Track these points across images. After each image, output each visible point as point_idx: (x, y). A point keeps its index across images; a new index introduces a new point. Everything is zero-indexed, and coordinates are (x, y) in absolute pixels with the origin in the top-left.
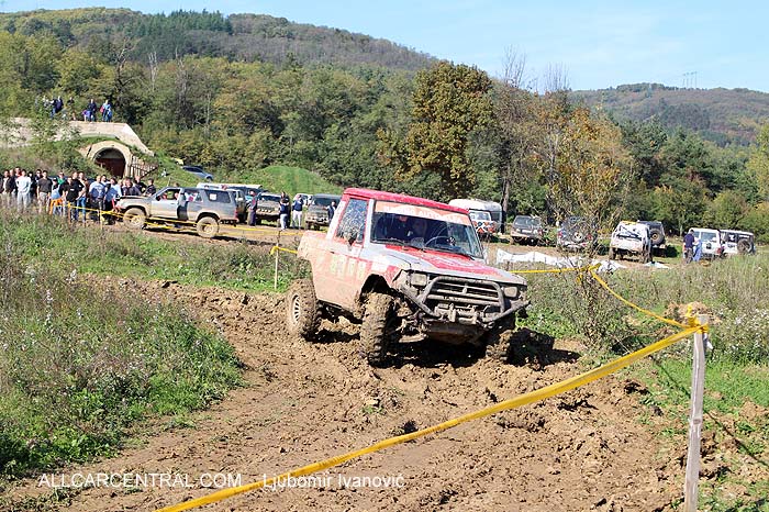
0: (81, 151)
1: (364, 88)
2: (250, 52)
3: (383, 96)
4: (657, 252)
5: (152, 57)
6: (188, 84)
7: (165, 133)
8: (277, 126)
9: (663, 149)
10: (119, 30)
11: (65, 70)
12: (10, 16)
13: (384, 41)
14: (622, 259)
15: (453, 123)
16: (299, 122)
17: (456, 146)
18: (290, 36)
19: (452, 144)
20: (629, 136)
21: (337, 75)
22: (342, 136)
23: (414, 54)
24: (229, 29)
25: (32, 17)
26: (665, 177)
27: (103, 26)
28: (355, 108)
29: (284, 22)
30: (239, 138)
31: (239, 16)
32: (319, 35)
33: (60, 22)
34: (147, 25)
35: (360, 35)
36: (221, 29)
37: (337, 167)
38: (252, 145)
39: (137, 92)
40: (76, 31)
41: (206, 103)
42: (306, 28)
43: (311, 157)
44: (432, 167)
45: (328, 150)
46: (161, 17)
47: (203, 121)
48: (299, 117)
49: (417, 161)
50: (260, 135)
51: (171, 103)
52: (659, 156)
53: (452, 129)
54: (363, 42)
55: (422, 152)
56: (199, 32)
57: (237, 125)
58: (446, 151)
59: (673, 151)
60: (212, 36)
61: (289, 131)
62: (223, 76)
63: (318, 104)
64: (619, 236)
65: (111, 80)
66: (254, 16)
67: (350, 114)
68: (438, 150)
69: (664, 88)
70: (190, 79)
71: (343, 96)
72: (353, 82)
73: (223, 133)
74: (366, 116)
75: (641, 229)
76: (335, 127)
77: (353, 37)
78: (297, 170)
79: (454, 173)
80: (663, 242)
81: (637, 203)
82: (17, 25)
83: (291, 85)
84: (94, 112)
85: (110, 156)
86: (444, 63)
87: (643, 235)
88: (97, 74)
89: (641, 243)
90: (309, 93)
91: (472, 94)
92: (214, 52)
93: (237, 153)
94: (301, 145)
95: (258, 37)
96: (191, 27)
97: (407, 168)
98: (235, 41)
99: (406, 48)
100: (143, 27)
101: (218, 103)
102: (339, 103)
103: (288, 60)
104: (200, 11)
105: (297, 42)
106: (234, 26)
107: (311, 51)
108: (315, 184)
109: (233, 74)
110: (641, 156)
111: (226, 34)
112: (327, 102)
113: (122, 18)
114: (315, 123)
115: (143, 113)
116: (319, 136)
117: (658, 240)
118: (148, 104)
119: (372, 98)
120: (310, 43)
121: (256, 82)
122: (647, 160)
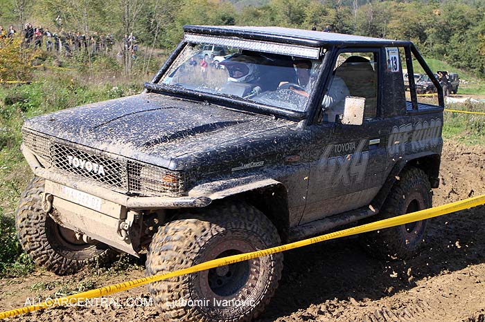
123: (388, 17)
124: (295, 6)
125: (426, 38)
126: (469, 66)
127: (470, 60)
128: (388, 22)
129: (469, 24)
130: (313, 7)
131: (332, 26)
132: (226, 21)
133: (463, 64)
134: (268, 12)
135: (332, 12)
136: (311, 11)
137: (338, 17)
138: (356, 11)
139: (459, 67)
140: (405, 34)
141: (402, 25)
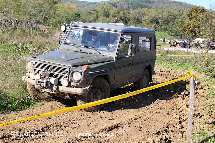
1: (178, 13)
3: (182, 15)
5: (131, 9)
6: (138, 14)
8: (158, 23)
10: (126, 4)
11: (112, 12)
12: (104, 2)
13: (185, 3)
16: (163, 22)
17: (197, 25)
18: (163, 3)
19: (196, 25)
21: (172, 11)
22: (173, 25)
24: (150, 2)
25: (109, 2)
27: (123, 3)
30: (149, 26)
32: (170, 2)
33: (114, 2)
34: (132, 2)
35: (180, 2)
36: (148, 2)
37: (171, 32)
39: (127, 16)
40: (117, 4)
41: (142, 18)
43: (165, 30)
44: (191, 31)
45: (169, 28)
47: (141, 22)
48: (163, 21)
49: (188, 30)
50: (154, 25)
51: (134, 19)
54: (181, 3)
55: (189, 27)
56: (143, 3)
57: (148, 23)
58: (195, 27)
60: (146, 4)
61: (160, 24)
62: (146, 12)
63: (167, 17)
65: (122, 14)
70: (139, 13)
71: (173, 15)
72: (176, 12)
73: (146, 25)
74: (178, 20)
76: (171, 23)
77: (178, 2)
78: (162, 33)
82: (105, 4)
83: (161, 14)
84: (117, 21)
86: (195, 6)
88: (119, 13)
90: (165, 15)
91: (201, 13)
94: (163, 27)
95: (156, 4)
96: (142, 2)
97: (185, 31)
98: (151, 5)
101: (145, 18)
103: (161, 8)
105: (165, 4)
106: (151, 2)
107: (168, 6)
108: (166, 36)
109: (148, 12)
111: (149, 3)
112: (169, 17)
113: (127, 1)
114: (166, 22)
115: (128, 21)
116: (167, 25)
118: (129, 19)
119: (180, 15)
120: (168, 4)
123: (144, 15)
124: (106, 10)
125: (159, 24)
126: (176, 35)
127: (176, 32)
128: (144, 17)
129: (176, 18)
130: (113, 10)
131: (122, 18)
132: (77, 15)
133: (174, 34)
134: (95, 12)
135: (121, 12)
136: (113, 12)
137: (124, 14)
138: (132, 12)
139: (172, 35)
140: (151, 22)
141: (149, 18)
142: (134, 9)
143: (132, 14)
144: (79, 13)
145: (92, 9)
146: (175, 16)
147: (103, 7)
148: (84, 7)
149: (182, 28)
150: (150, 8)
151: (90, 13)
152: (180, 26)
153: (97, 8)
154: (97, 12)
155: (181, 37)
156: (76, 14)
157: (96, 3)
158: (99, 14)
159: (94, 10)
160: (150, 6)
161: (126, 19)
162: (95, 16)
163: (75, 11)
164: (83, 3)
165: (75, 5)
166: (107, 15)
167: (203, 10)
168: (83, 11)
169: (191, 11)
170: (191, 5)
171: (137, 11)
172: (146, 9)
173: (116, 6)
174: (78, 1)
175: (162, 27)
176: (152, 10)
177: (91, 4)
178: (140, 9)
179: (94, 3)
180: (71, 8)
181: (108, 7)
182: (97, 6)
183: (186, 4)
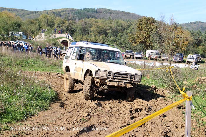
0: (58, 41)
1: (127, 24)
2: (101, 17)
3: (131, 26)
4: (199, 62)
5: (77, 19)
6: (85, 25)
7: (80, 36)
8: (106, 34)
9: (201, 37)
11: (56, 23)
13: (133, 13)
14: (189, 64)
15: (147, 31)
18: (111, 13)
19: (147, 36)
20: (192, 34)
21: (120, 21)
22: (122, 36)
23: (140, 16)
25: (52, 11)
26: (202, 43)
27: (68, 12)
28: (124, 29)
29: (109, 10)
30: (97, 37)
31: (99, 9)
32: (118, 13)
33: (58, 12)
34: (78, 12)
36: (95, 12)
37: (121, 43)
38: (100, 38)
39: (73, 27)
40: (62, 14)
41: (89, 29)
42: (115, 11)
43: (114, 41)
44: (142, 42)
46: (81, 10)
47: (88, 33)
48: (111, 31)
49: (139, 41)
50: (102, 36)
51: (81, 29)
52: (200, 38)
53: (147, 33)
54: (128, 14)
55: (139, 39)
56: (90, 13)
57: (96, 34)
58: (145, 38)
59: (203, 37)
60: (93, 14)
61: (109, 35)
62: (93, 22)
63: (116, 28)
64: (189, 58)
65: (67, 24)
66: (102, 9)
67: (123, 30)
68: (143, 38)
69: (202, 23)
70: (86, 23)
71: (122, 26)
72: (124, 23)
73: (93, 36)
74: (127, 31)
75: (195, 56)
76: (120, 34)
77: (126, 13)
79: (147, 44)
80: (200, 59)
81: (195, 50)
83: (109, 24)
85: (65, 42)
87: (195, 58)
88: (64, 23)
89: (194, 60)
90: (113, 26)
91: (151, 24)
92: (93, 17)
93: (96, 41)
95: (103, 14)
97: (136, 43)
98: (98, 15)
99: (138, 15)
100: (77, 12)
101: (92, 29)
102: (121, 28)
104: (90, 8)
106: (98, 11)
109: (96, 22)
110: (195, 39)
112: (118, 28)
113: (72, 10)
114: (115, 33)
115: (75, 32)
116: (116, 36)
117: (199, 59)
118: (76, 30)
119: (129, 26)
120: (115, 14)
121: (101, 23)
122: (197, 40)
142: (80, 19)
143: (78, 24)
144: (19, 22)
145: (33, 19)
146: (124, 27)
147: (47, 16)
148: (24, 16)
149: (132, 39)
150: (97, 18)
151: (32, 23)
152: (130, 37)
153: (40, 18)
154: (40, 22)
155: (131, 49)
156: (15, 24)
157: (38, 12)
158: (42, 24)
159: (36, 20)
160: (96, 16)
161: (72, 30)
162: (37, 26)
163: (15, 20)
164: (23, 12)
165: (14, 14)
166: (51, 25)
167: (153, 21)
168: (24, 21)
169: (141, 22)
170: (139, 16)
171: (83, 21)
172: (93, 19)
173: (61, 16)
174: (17, 9)
175: (111, 38)
176: (99, 20)
177: (32, 13)
178: (86, 19)
179: (35, 12)
180: (9, 17)
181: (52, 17)
182: (39, 15)
183: (134, 15)
